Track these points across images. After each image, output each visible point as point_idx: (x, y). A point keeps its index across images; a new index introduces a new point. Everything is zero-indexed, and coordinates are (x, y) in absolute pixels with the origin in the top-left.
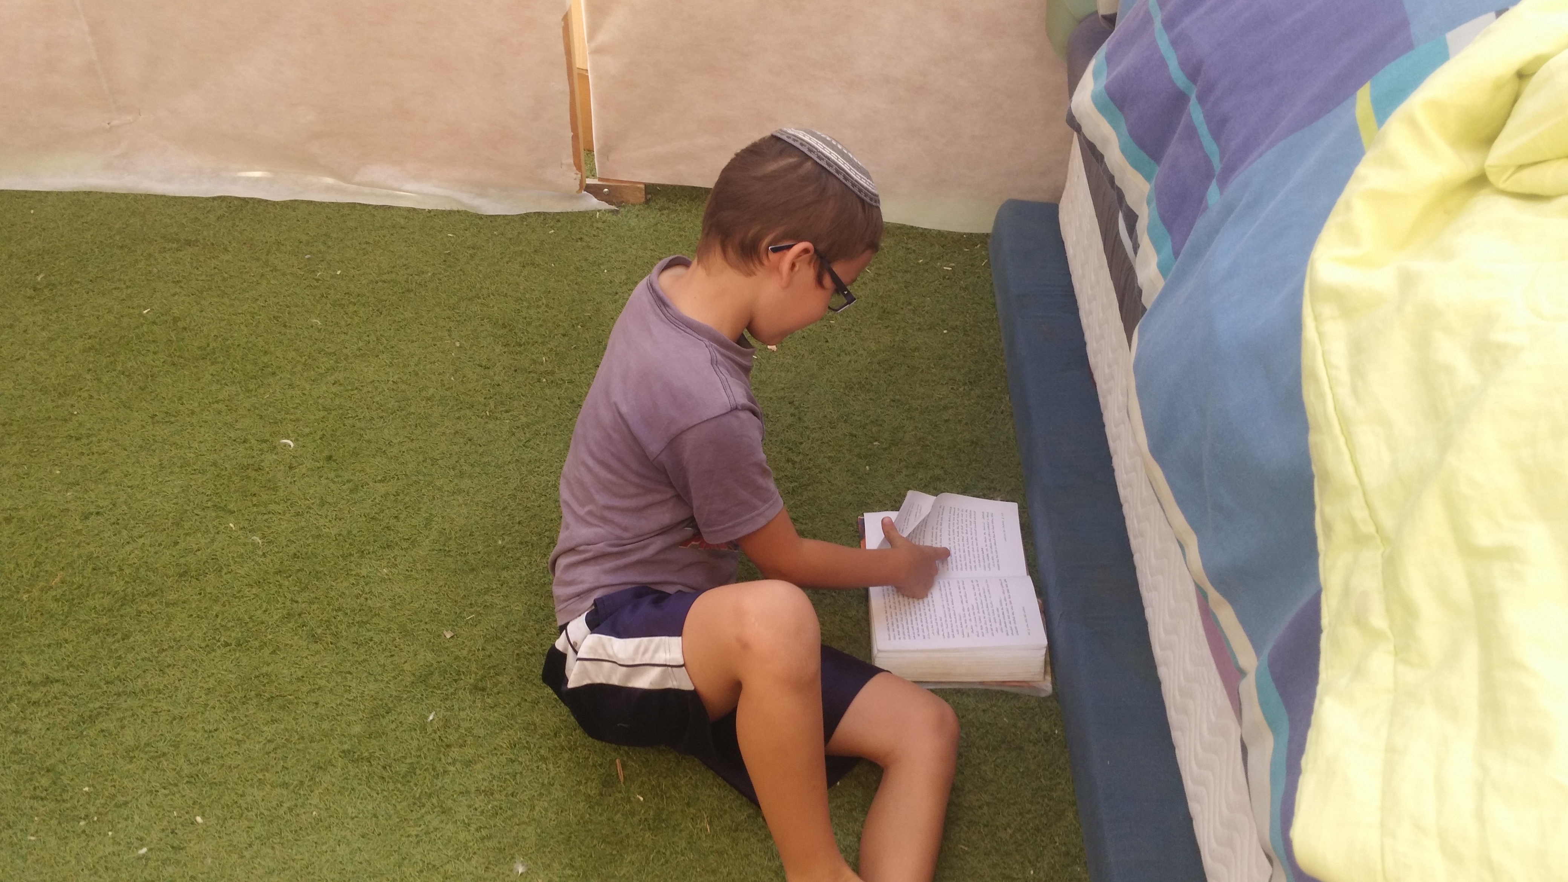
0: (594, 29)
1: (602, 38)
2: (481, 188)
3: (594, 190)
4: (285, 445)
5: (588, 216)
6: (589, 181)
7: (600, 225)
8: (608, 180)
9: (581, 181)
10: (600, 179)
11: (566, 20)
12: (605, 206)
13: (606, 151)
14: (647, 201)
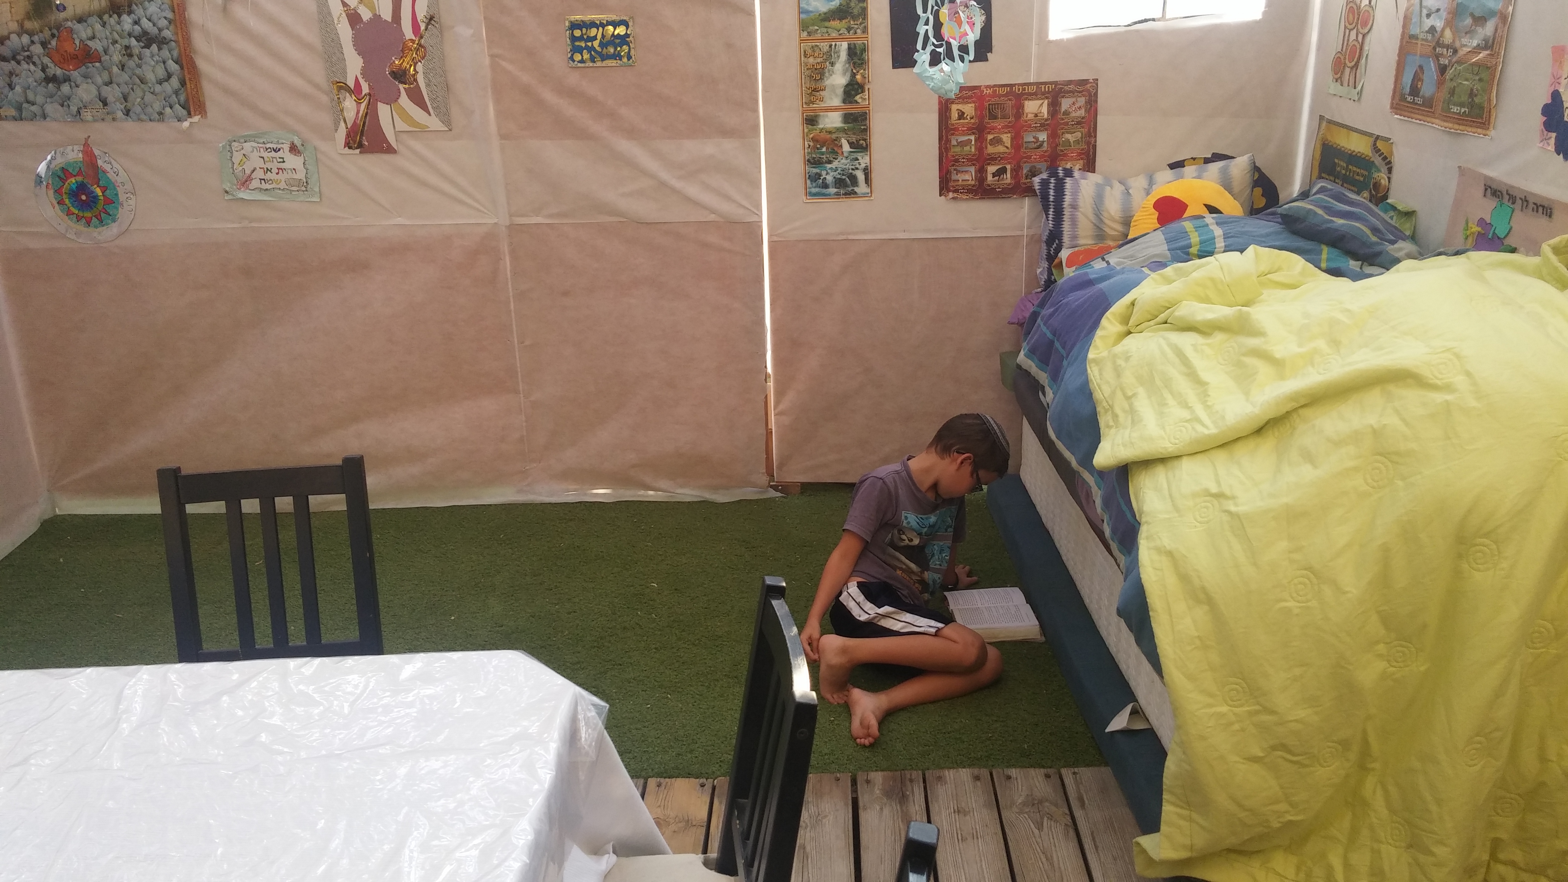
0: (777, 403)
1: (781, 407)
2: (715, 488)
3: (775, 488)
4: (653, 586)
5: (771, 500)
6: (771, 484)
7: (779, 503)
8: (781, 482)
9: (769, 483)
10: (777, 482)
11: (766, 397)
12: (779, 494)
13: (781, 466)
14: (802, 493)
